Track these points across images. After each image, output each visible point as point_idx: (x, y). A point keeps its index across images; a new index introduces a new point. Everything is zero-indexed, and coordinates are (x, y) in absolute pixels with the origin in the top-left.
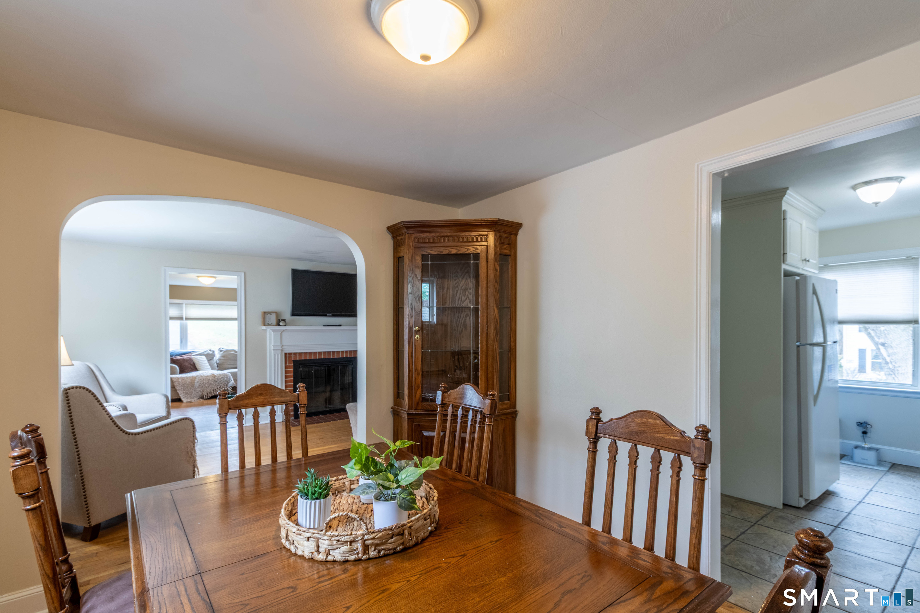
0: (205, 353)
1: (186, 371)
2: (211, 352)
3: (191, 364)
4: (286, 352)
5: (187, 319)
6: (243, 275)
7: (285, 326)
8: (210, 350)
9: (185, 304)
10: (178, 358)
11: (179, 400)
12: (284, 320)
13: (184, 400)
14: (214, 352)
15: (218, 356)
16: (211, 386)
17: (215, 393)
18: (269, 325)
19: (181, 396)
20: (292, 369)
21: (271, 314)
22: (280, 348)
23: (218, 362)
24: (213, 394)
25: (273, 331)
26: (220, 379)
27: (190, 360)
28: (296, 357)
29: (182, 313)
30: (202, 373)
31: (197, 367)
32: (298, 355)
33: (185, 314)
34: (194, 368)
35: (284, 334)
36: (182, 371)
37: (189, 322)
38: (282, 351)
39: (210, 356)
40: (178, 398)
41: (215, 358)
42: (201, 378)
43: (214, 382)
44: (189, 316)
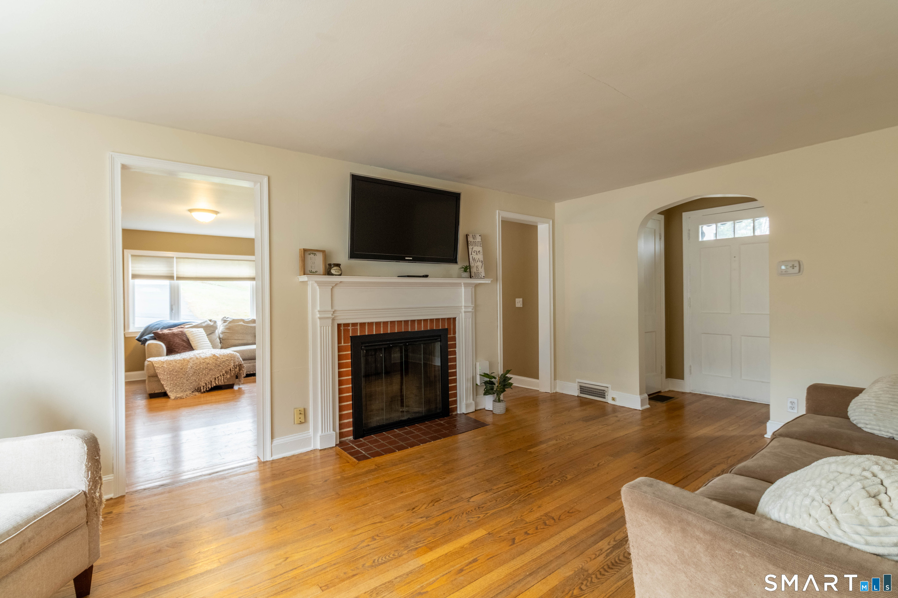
0: (204, 325)
1: (177, 350)
2: (212, 324)
3: (183, 341)
4: (339, 322)
5: (179, 278)
6: (266, 180)
7: (340, 275)
8: (210, 321)
9: (177, 258)
10: (166, 331)
11: (165, 395)
12: (338, 265)
13: (172, 395)
14: (215, 322)
15: (221, 328)
16: (211, 373)
17: (217, 382)
18: (312, 273)
19: (166, 388)
20: (350, 352)
21: (315, 254)
22: (330, 315)
23: (221, 336)
24: (215, 385)
25: (319, 284)
26: (224, 362)
27: (183, 334)
28: (355, 330)
29: (173, 271)
30: (198, 354)
31: (193, 344)
32: (359, 327)
33: (177, 272)
34: (188, 346)
35: (336, 290)
36: (170, 351)
37: (181, 283)
38: (333, 320)
39: (210, 329)
40: (163, 391)
41: (217, 331)
42: (196, 361)
43: (215, 367)
44: (181, 274)
